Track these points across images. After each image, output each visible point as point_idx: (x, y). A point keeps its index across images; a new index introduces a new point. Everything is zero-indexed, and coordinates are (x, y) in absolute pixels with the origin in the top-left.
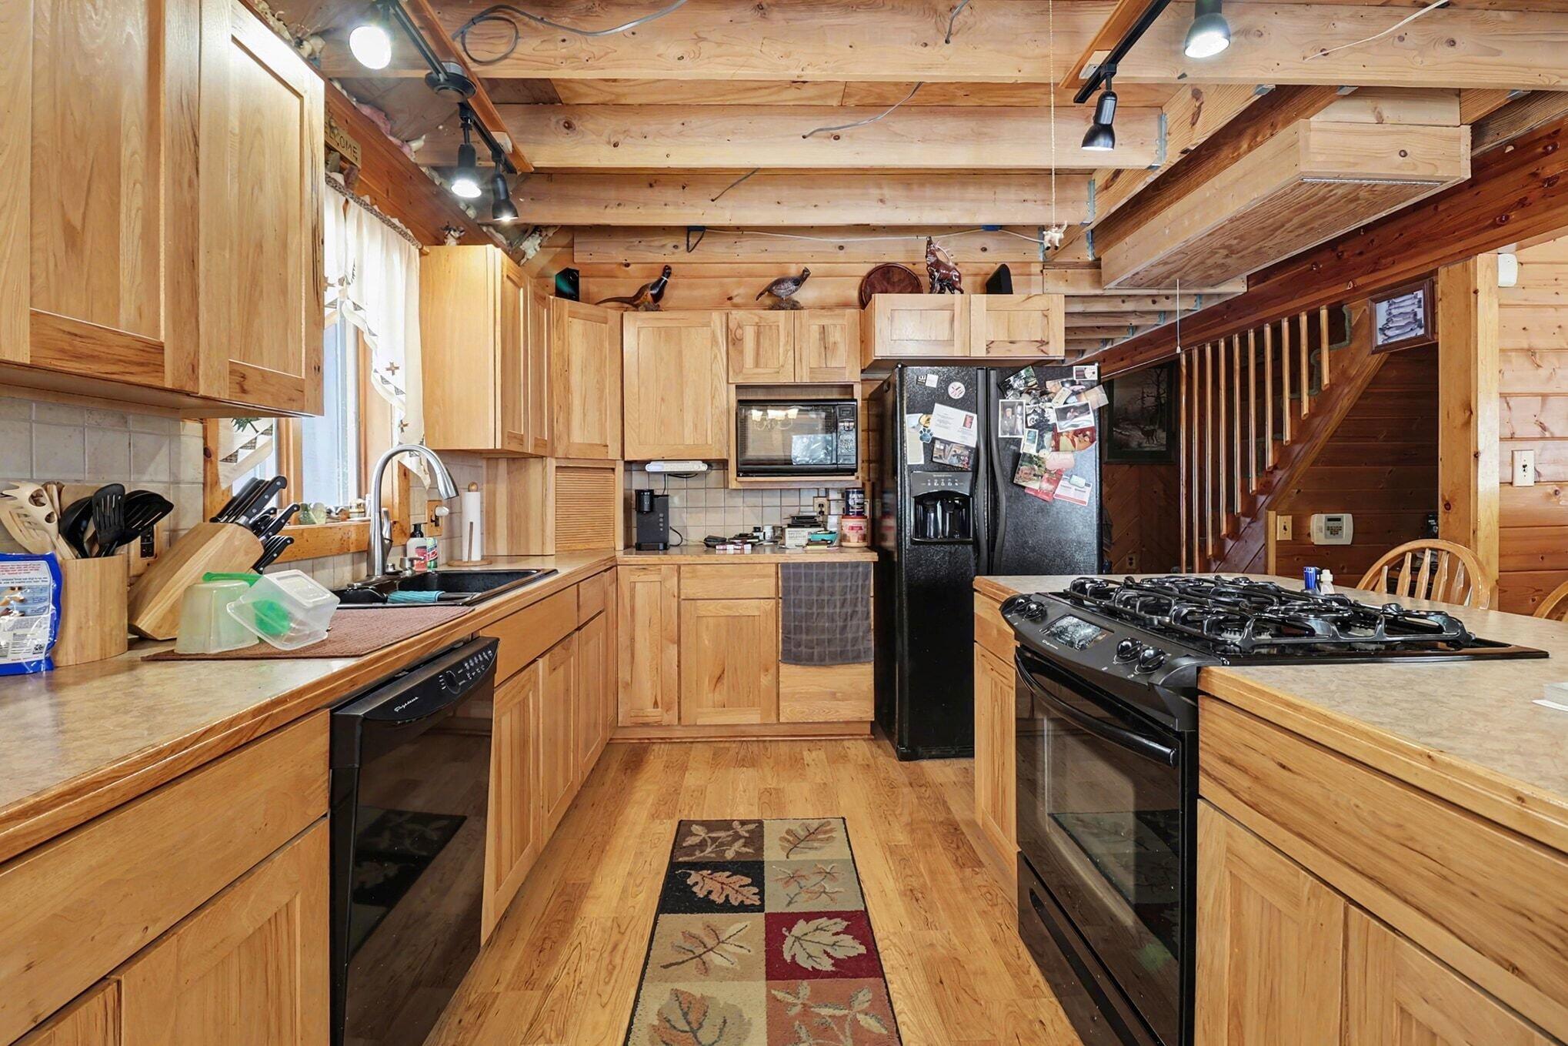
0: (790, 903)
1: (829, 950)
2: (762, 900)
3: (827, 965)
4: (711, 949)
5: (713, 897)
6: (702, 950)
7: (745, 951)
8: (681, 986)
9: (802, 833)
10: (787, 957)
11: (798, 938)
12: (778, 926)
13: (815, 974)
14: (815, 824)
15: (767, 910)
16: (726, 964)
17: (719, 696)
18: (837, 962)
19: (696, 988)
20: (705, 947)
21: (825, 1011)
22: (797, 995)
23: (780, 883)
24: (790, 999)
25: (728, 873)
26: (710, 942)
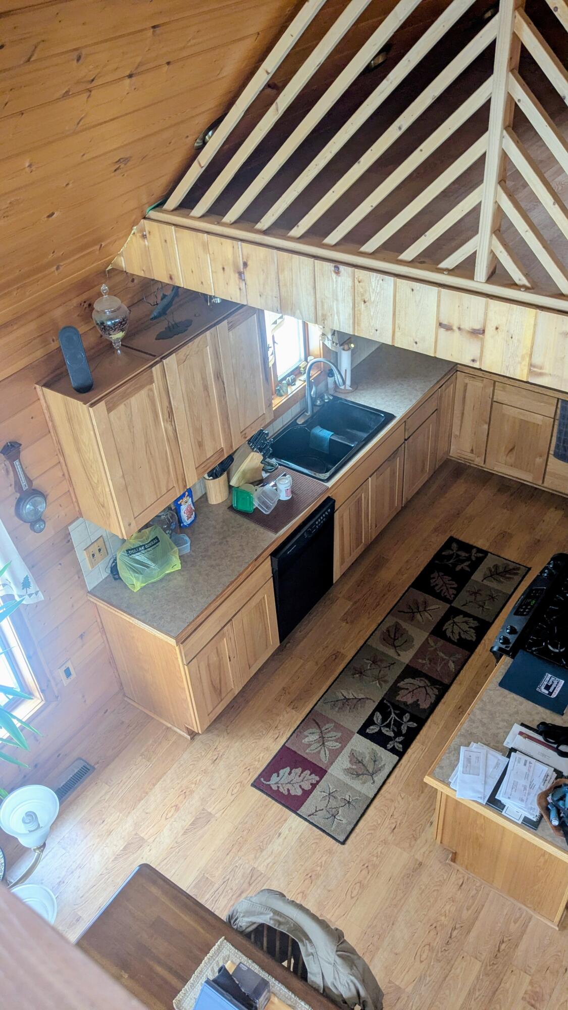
0: (464, 605)
1: (462, 632)
2: (454, 598)
3: (455, 638)
4: (420, 612)
5: (436, 588)
6: (416, 611)
7: (430, 618)
8: (401, 622)
9: (501, 570)
10: (444, 628)
11: (454, 622)
12: (453, 613)
13: (449, 640)
14: (512, 566)
15: (452, 605)
16: (421, 620)
17: (511, 459)
18: (460, 639)
19: (405, 625)
20: (418, 610)
21: (441, 654)
22: (436, 644)
23: (468, 594)
24: (432, 644)
25: (450, 578)
26: (421, 609)
